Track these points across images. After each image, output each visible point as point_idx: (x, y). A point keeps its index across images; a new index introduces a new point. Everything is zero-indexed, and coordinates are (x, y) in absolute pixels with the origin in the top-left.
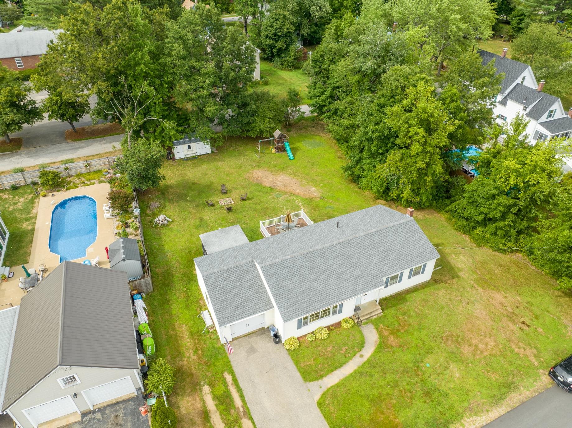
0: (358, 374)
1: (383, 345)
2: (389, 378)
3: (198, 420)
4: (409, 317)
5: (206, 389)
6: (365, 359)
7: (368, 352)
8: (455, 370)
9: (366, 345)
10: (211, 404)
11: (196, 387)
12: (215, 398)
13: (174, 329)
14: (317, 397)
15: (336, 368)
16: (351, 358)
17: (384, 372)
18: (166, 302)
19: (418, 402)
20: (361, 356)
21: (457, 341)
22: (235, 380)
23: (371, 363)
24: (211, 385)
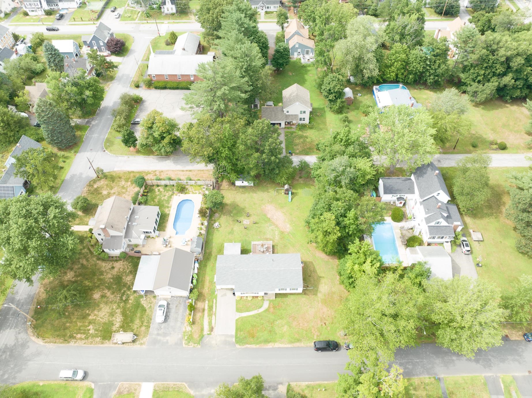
0: (254, 316)
1: (267, 310)
2: (262, 321)
3: (201, 310)
4: (284, 304)
5: (207, 302)
6: (258, 312)
7: (261, 310)
8: (285, 328)
9: (262, 308)
10: (206, 307)
11: (204, 300)
12: (208, 306)
13: (205, 278)
14: (237, 318)
15: (248, 311)
16: (254, 310)
17: (262, 319)
18: (205, 266)
19: (266, 332)
20: (258, 311)
21: (294, 319)
22: (216, 303)
23: (259, 315)
24: (209, 301)
